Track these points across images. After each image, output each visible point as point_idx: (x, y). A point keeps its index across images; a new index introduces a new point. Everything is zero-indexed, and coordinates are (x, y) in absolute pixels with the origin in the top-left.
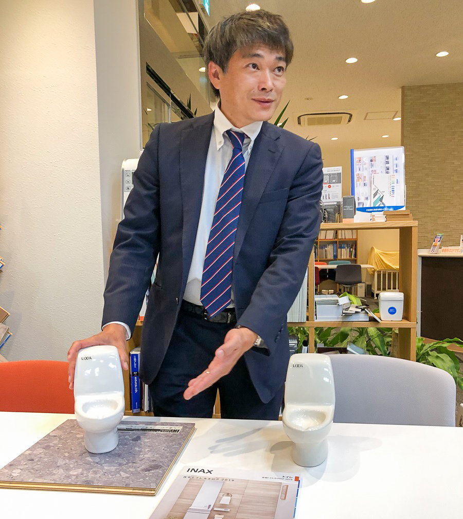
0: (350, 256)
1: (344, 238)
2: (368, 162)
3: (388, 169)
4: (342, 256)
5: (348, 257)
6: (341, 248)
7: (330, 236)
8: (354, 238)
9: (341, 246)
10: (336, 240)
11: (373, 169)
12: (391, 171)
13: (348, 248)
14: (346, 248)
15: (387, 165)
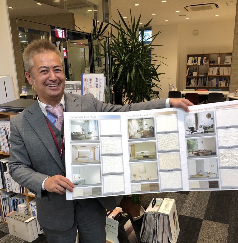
0: (226, 85)
1: (223, 74)
2: (89, 80)
3: (97, 85)
4: (221, 85)
5: (225, 86)
6: (221, 80)
7: (215, 73)
8: (229, 74)
9: (221, 79)
10: (218, 76)
11: (91, 85)
12: (98, 86)
13: (225, 80)
14: (224, 80)
15: (97, 83)
